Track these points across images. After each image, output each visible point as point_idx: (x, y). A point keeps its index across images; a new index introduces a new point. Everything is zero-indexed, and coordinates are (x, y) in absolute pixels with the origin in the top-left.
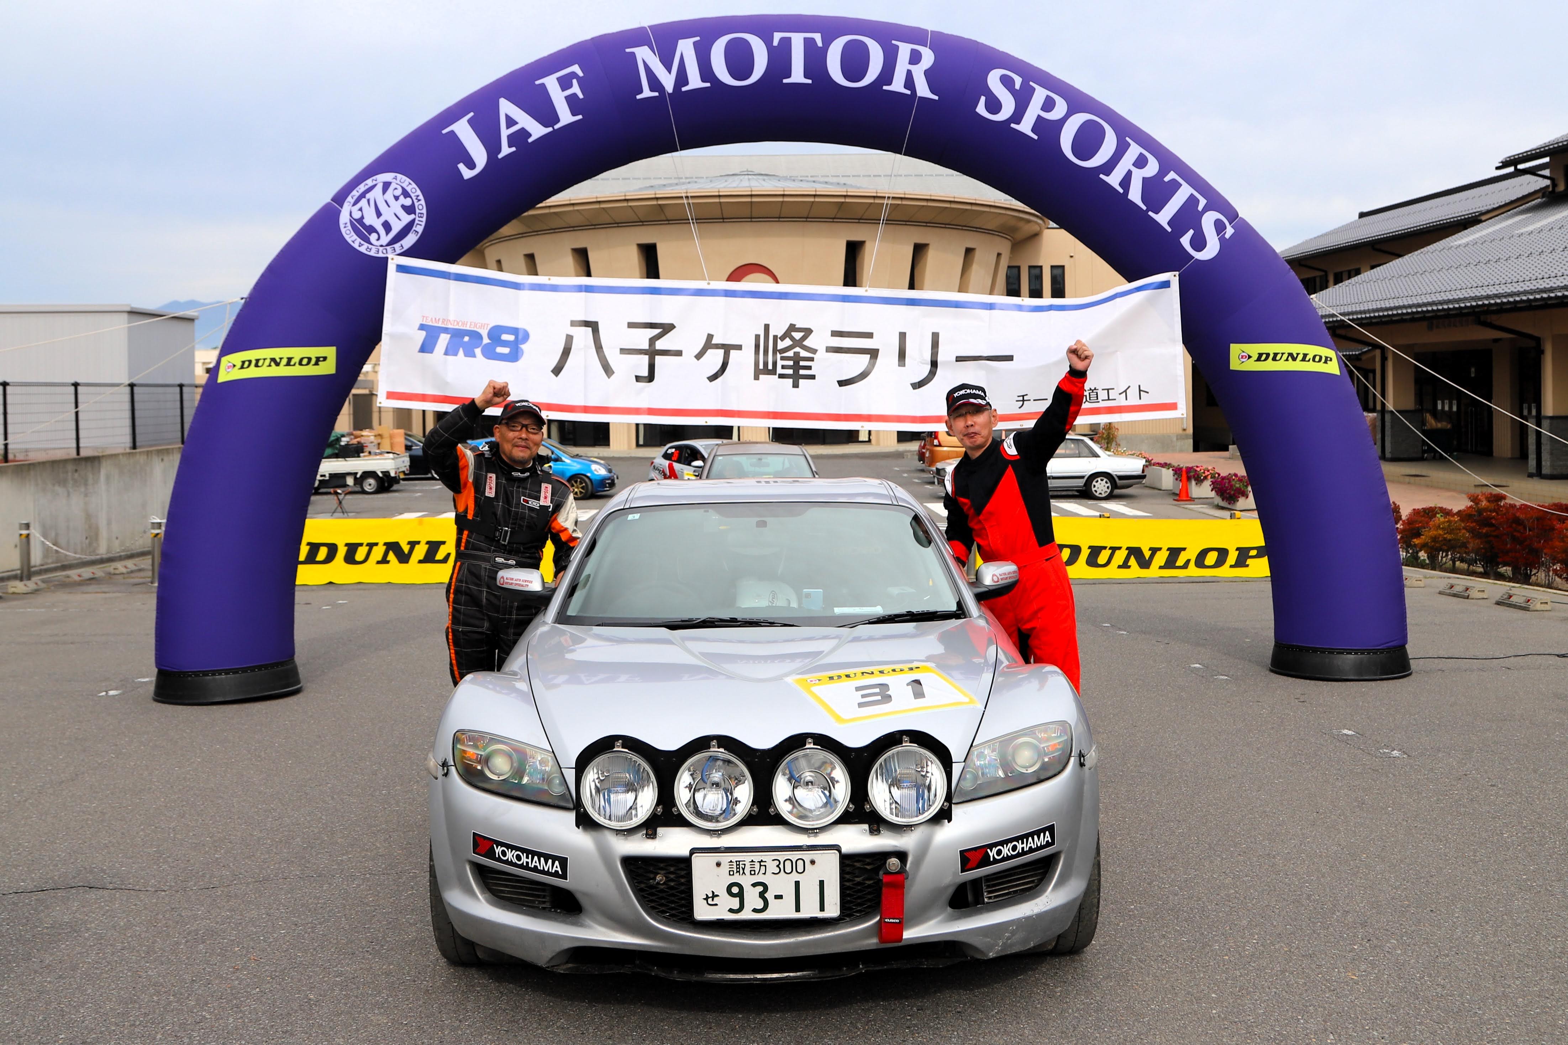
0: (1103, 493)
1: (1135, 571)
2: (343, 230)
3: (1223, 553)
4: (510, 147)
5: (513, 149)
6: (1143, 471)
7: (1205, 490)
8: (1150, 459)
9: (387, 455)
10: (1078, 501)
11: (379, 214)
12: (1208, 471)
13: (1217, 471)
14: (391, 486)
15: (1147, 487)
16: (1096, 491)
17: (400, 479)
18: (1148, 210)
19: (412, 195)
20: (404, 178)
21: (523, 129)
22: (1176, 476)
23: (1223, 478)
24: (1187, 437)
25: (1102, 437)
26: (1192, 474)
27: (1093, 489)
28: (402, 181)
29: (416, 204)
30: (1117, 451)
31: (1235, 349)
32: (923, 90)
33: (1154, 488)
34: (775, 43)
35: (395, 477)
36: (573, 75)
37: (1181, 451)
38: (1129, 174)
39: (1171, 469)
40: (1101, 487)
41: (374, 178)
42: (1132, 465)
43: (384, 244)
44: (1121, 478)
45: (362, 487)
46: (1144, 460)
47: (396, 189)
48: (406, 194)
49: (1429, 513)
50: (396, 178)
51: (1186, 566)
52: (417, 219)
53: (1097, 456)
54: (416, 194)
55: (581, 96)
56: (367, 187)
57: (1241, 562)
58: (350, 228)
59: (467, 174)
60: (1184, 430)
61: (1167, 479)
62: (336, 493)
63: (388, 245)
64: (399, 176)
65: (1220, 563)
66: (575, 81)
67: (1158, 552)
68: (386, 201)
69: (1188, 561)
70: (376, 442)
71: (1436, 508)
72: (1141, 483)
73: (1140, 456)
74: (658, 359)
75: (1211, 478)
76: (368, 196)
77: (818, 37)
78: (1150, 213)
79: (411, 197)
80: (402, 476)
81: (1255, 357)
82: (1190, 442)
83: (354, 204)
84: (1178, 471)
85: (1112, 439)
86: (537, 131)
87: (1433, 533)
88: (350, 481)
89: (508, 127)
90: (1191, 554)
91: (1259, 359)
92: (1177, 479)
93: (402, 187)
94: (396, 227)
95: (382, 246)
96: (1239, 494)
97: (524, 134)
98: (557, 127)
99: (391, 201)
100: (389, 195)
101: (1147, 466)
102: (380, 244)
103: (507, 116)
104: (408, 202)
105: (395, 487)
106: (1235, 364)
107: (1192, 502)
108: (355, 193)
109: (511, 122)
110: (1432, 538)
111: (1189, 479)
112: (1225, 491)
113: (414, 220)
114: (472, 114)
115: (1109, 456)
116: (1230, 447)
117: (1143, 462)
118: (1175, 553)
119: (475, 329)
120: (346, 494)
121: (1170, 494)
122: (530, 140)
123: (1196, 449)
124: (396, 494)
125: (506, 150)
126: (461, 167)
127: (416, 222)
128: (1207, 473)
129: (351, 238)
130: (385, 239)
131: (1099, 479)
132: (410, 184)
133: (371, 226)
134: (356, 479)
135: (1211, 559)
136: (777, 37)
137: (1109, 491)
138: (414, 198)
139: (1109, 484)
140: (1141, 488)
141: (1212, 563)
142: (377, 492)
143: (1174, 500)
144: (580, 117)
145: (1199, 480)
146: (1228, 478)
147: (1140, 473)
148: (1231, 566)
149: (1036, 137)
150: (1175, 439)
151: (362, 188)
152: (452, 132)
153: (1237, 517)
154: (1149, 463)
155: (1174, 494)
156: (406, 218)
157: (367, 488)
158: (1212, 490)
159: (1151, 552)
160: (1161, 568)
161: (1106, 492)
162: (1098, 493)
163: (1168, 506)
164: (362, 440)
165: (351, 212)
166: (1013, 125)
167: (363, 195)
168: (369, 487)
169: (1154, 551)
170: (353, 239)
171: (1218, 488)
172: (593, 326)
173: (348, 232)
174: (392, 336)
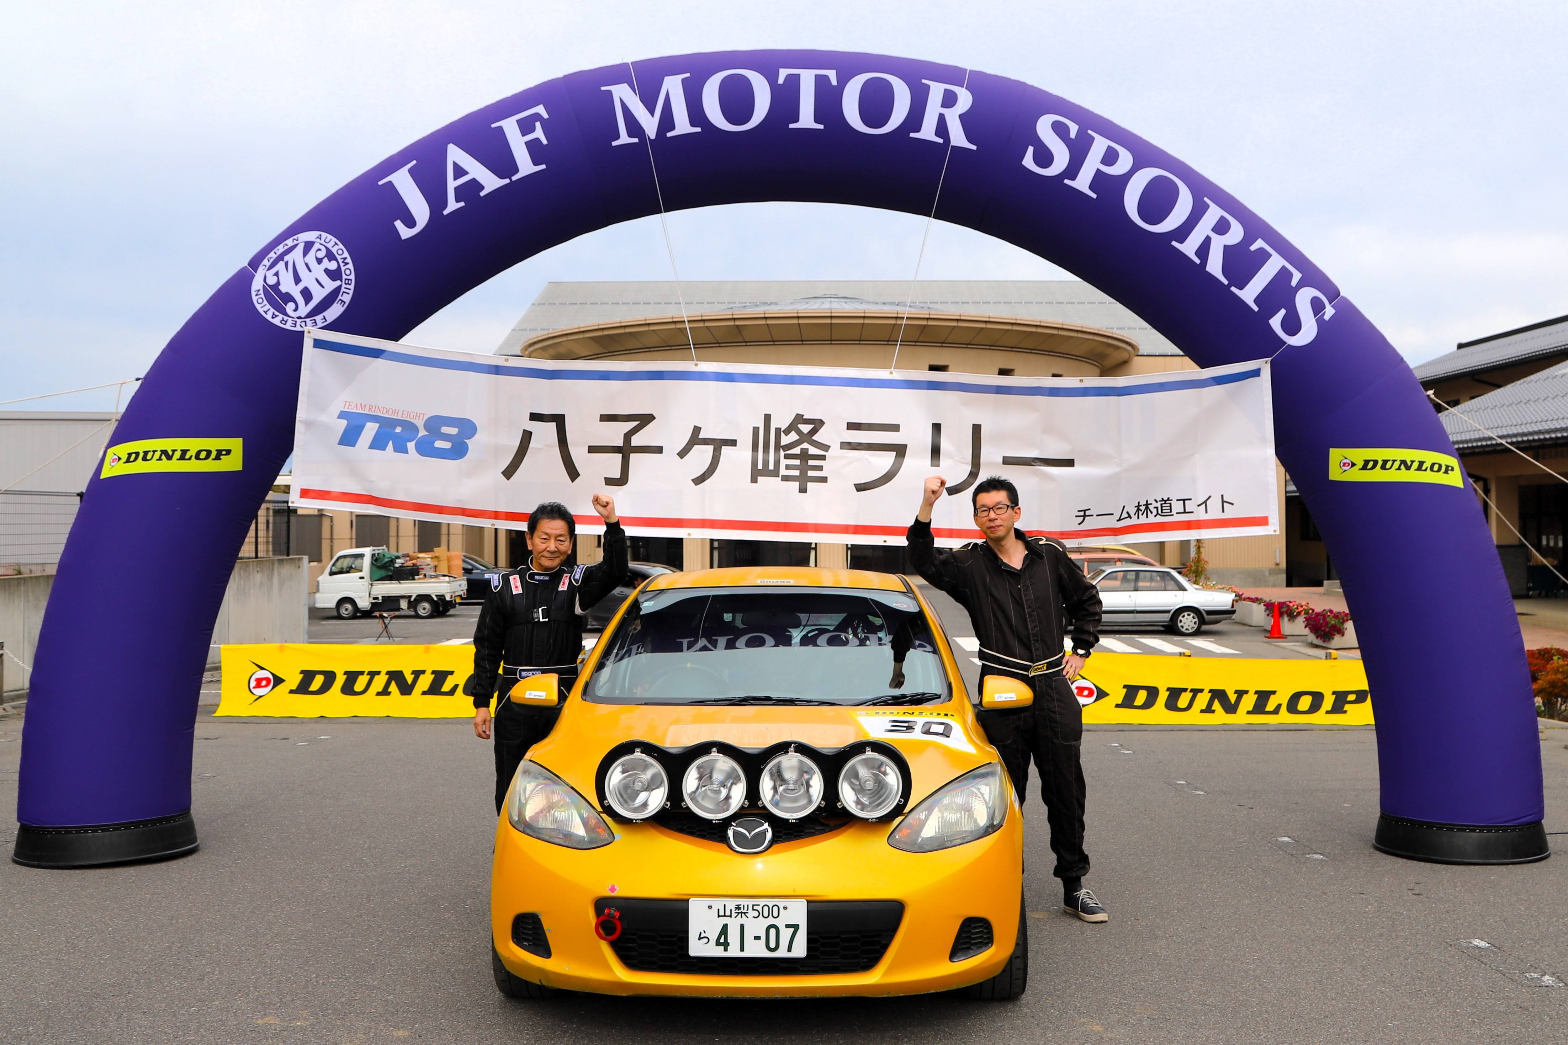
0: (1190, 628)
1: (1220, 716)
2: (254, 299)
3: (1317, 698)
4: (457, 201)
5: (462, 204)
6: (1233, 606)
7: (1297, 627)
8: (1241, 593)
9: (442, 578)
10: (1163, 636)
11: (297, 280)
12: (1302, 606)
13: (1311, 606)
14: (448, 610)
15: (1236, 623)
16: (1182, 627)
17: (456, 603)
18: (1230, 285)
19: (338, 257)
20: (330, 237)
21: (474, 181)
22: (1268, 612)
23: (1318, 614)
24: (1279, 572)
25: (1190, 570)
26: (1284, 609)
27: (1180, 625)
28: (327, 241)
29: (343, 269)
30: (1206, 584)
31: (1336, 455)
32: (958, 138)
33: (1244, 624)
34: (781, 81)
35: (452, 601)
36: (537, 117)
37: (1274, 586)
38: (1208, 240)
39: (1262, 604)
40: (1188, 622)
41: (295, 237)
42: (1221, 599)
43: (303, 316)
44: (1209, 613)
45: (416, 611)
46: (1234, 594)
47: (319, 250)
48: (330, 256)
49: (1546, 655)
50: (320, 237)
51: (1276, 711)
52: (344, 286)
53: (1183, 589)
54: (343, 256)
55: (545, 142)
56: (286, 247)
57: (1338, 707)
58: (262, 296)
59: (405, 233)
60: (1277, 564)
61: (1258, 615)
62: (382, 617)
63: (307, 316)
64: (324, 235)
65: (1315, 707)
66: (538, 124)
67: (1245, 696)
68: (307, 265)
69: (1279, 706)
70: (432, 564)
71: (1552, 649)
72: (1230, 618)
73: (1230, 590)
74: (633, 457)
75: (1305, 614)
76: (286, 258)
77: (832, 75)
78: (1233, 289)
79: (336, 260)
80: (458, 600)
81: (1360, 464)
82: (1284, 576)
83: (270, 268)
84: (1269, 606)
85: (1201, 572)
86: (490, 182)
87: (1551, 677)
88: (404, 604)
89: (455, 179)
90: (1281, 698)
91: (1364, 467)
92: (1268, 615)
93: (326, 247)
94: (319, 295)
95: (299, 318)
96: (1335, 631)
97: (475, 185)
98: (514, 178)
99: (313, 264)
100: (311, 258)
101: (1237, 601)
102: (298, 316)
103: (455, 164)
104: (333, 266)
105: (451, 612)
106: (1336, 474)
107: (1285, 640)
108: (273, 255)
109: (459, 172)
110: (1549, 682)
111: (1281, 614)
112: (1320, 629)
113: (340, 287)
114: (414, 162)
115: (1197, 589)
116: (1325, 582)
117: (1232, 596)
118: (1263, 696)
119: (408, 419)
120: (392, 618)
121: (1260, 631)
122: (482, 194)
123: (1289, 584)
124: (452, 619)
125: (453, 205)
126: (398, 224)
127: (343, 290)
128: (1300, 609)
129: (263, 308)
130: (304, 310)
131: (1186, 614)
132: (336, 244)
133: (287, 293)
134: (409, 602)
135: (1305, 703)
136: (783, 73)
137: (1196, 626)
138: (340, 261)
139: (1196, 620)
140: (1229, 623)
141: (1306, 708)
142: (431, 616)
143: (1266, 637)
144: (543, 167)
145: (1292, 616)
146: (1323, 614)
147: (1228, 607)
148: (1327, 712)
149: (1094, 196)
150: (1267, 574)
151: (281, 249)
152: (390, 183)
153: (1333, 657)
154: (1239, 597)
155: (1266, 631)
156: (331, 285)
157: (421, 612)
158: (1306, 627)
159: (1236, 695)
160: (1248, 713)
161: (1193, 628)
162: (1185, 628)
163: (1260, 643)
164: (418, 563)
165: (265, 277)
166: (1067, 181)
167: (280, 258)
168: (423, 612)
169: (1240, 694)
170: (265, 309)
171: (1313, 625)
172: (559, 420)
173: (260, 301)
174: (308, 424)
